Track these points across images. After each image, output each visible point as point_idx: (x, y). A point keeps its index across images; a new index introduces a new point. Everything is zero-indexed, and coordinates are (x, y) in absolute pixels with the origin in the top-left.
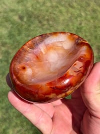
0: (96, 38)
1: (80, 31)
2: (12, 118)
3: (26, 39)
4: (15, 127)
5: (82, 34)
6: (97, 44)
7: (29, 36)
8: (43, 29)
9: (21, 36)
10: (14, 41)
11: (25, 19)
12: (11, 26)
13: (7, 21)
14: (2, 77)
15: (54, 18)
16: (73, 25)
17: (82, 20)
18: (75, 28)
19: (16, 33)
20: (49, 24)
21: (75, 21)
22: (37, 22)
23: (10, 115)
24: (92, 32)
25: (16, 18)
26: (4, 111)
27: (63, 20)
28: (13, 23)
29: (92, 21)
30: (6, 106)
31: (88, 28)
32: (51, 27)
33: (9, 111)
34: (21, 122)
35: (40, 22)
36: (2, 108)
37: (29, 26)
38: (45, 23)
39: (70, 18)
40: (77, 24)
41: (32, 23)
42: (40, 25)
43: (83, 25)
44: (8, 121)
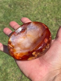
0: (55, 12)
1: (45, 10)
2: (9, 63)
3: (14, 18)
4: (11, 67)
5: (46, 11)
6: (55, 16)
7: (15, 16)
8: (23, 11)
9: (10, 17)
10: (7, 20)
11: (12, 7)
12: (4, 11)
13: (2, 9)
14: (1, 41)
15: (29, 3)
16: (40, 6)
17: (46, 3)
18: (42, 8)
19: (8, 15)
20: (26, 8)
21: (42, 4)
22: (19, 7)
23: (7, 61)
25: (7, 6)
26: (4, 59)
27: (35, 4)
28: (6, 9)
29: (52, 3)
30: (5, 56)
31: (50, 7)
32: (28, 9)
33: (7, 59)
34: (14, 64)
35: (21, 7)
36: (3, 58)
37: (15, 10)
38: (24, 7)
39: (39, 2)
40: (43, 6)
41: (17, 8)
42: (21, 9)
43: (47, 6)
44: (7, 64)
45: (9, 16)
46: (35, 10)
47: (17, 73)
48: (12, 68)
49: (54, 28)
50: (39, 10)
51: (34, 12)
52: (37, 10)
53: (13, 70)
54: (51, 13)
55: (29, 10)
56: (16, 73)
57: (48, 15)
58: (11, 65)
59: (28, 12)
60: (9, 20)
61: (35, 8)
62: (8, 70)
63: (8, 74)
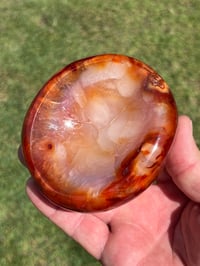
1: (166, 47)
2: (29, 219)
3: (56, 62)
4: (33, 236)
5: (170, 50)
7: (62, 56)
8: (90, 42)
9: (45, 57)
10: (31, 66)
11: (55, 23)
12: (26, 35)
13: (18, 27)
15: (113, 19)
16: (151, 33)
17: (171, 24)
18: (156, 40)
19: (36, 51)
20: (103, 32)
21: (156, 24)
22: (79, 28)
23: (23, 212)
24: (191, 47)
25: (37, 20)
26: (12, 204)
27: (132, 24)
28: (30, 30)
29: (190, 25)
30: (16, 194)
31: (182, 38)
32: (107, 37)
33: (22, 204)
34: (45, 227)
35: (85, 28)
36: (9, 199)
37: (64, 36)
38: (95, 29)
39: (146, 19)
40: (159, 31)
41: (69, 29)
42: (84, 34)
43: (172, 33)
44: (19, 224)
45: (42, 55)
46: (133, 44)
47: (55, 260)
48: (39, 240)
49: (192, 110)
50: (146, 45)
51: (127, 50)
52: (137, 43)
53: (40, 246)
54: (185, 58)
55: (110, 43)
56: (52, 257)
57: (176, 66)
58: (37, 229)
59: (107, 46)
60: (39, 67)
61: (132, 37)
62: (25, 246)
63: (21, 257)
